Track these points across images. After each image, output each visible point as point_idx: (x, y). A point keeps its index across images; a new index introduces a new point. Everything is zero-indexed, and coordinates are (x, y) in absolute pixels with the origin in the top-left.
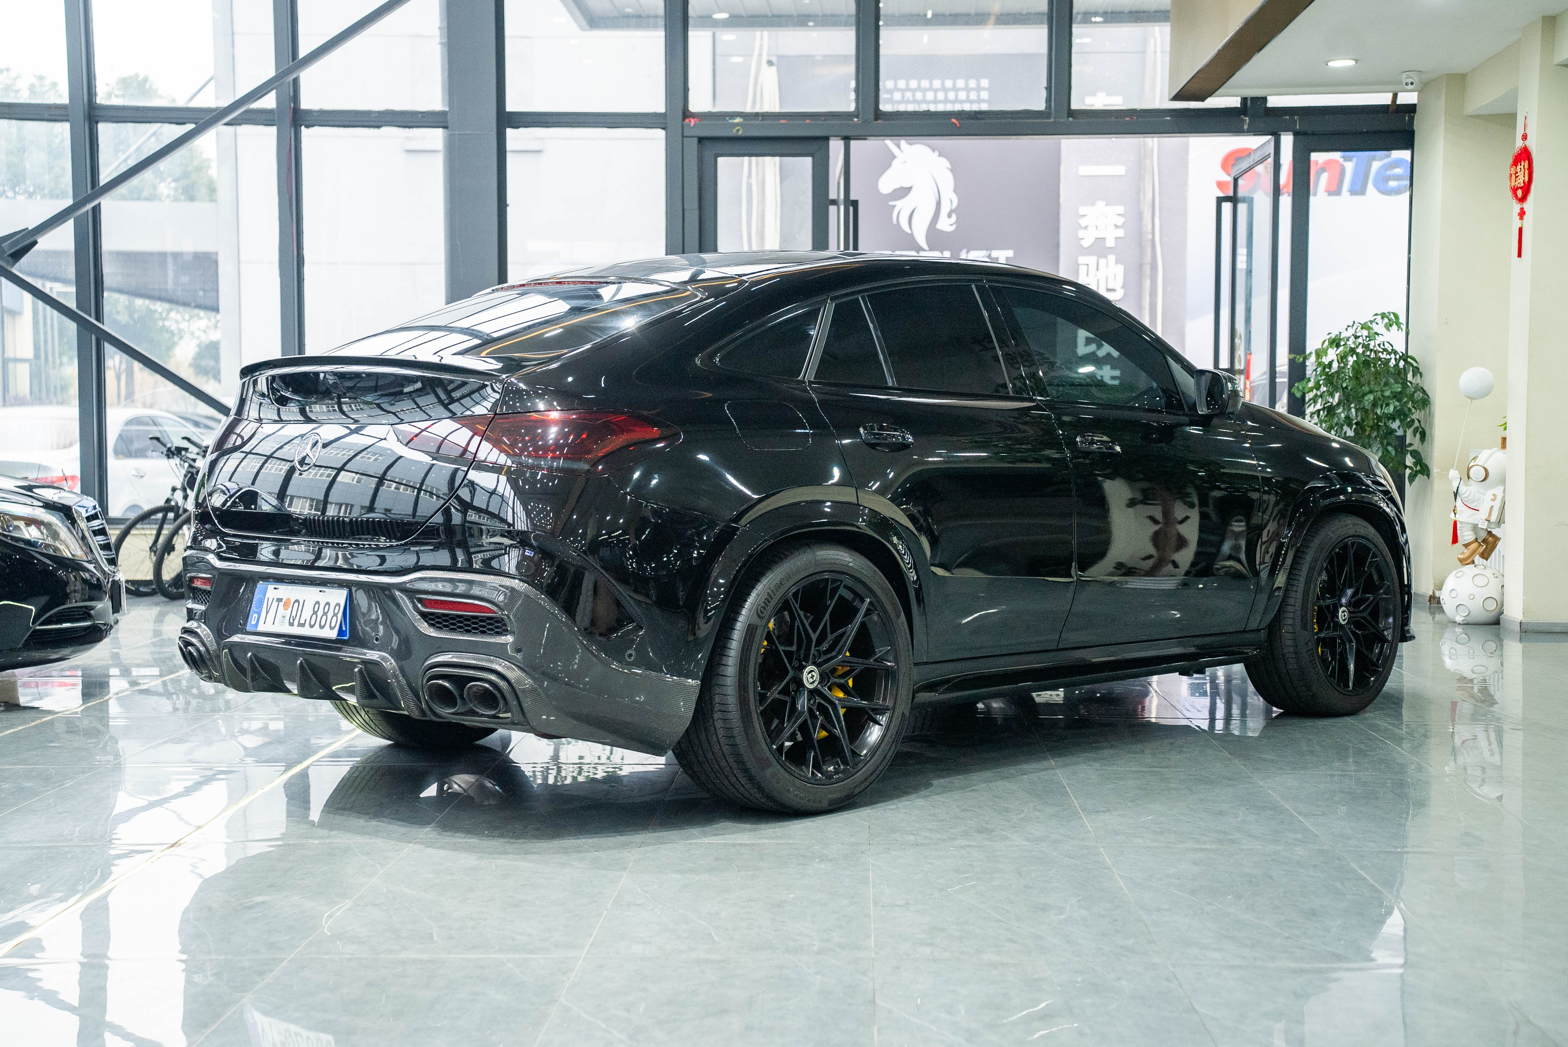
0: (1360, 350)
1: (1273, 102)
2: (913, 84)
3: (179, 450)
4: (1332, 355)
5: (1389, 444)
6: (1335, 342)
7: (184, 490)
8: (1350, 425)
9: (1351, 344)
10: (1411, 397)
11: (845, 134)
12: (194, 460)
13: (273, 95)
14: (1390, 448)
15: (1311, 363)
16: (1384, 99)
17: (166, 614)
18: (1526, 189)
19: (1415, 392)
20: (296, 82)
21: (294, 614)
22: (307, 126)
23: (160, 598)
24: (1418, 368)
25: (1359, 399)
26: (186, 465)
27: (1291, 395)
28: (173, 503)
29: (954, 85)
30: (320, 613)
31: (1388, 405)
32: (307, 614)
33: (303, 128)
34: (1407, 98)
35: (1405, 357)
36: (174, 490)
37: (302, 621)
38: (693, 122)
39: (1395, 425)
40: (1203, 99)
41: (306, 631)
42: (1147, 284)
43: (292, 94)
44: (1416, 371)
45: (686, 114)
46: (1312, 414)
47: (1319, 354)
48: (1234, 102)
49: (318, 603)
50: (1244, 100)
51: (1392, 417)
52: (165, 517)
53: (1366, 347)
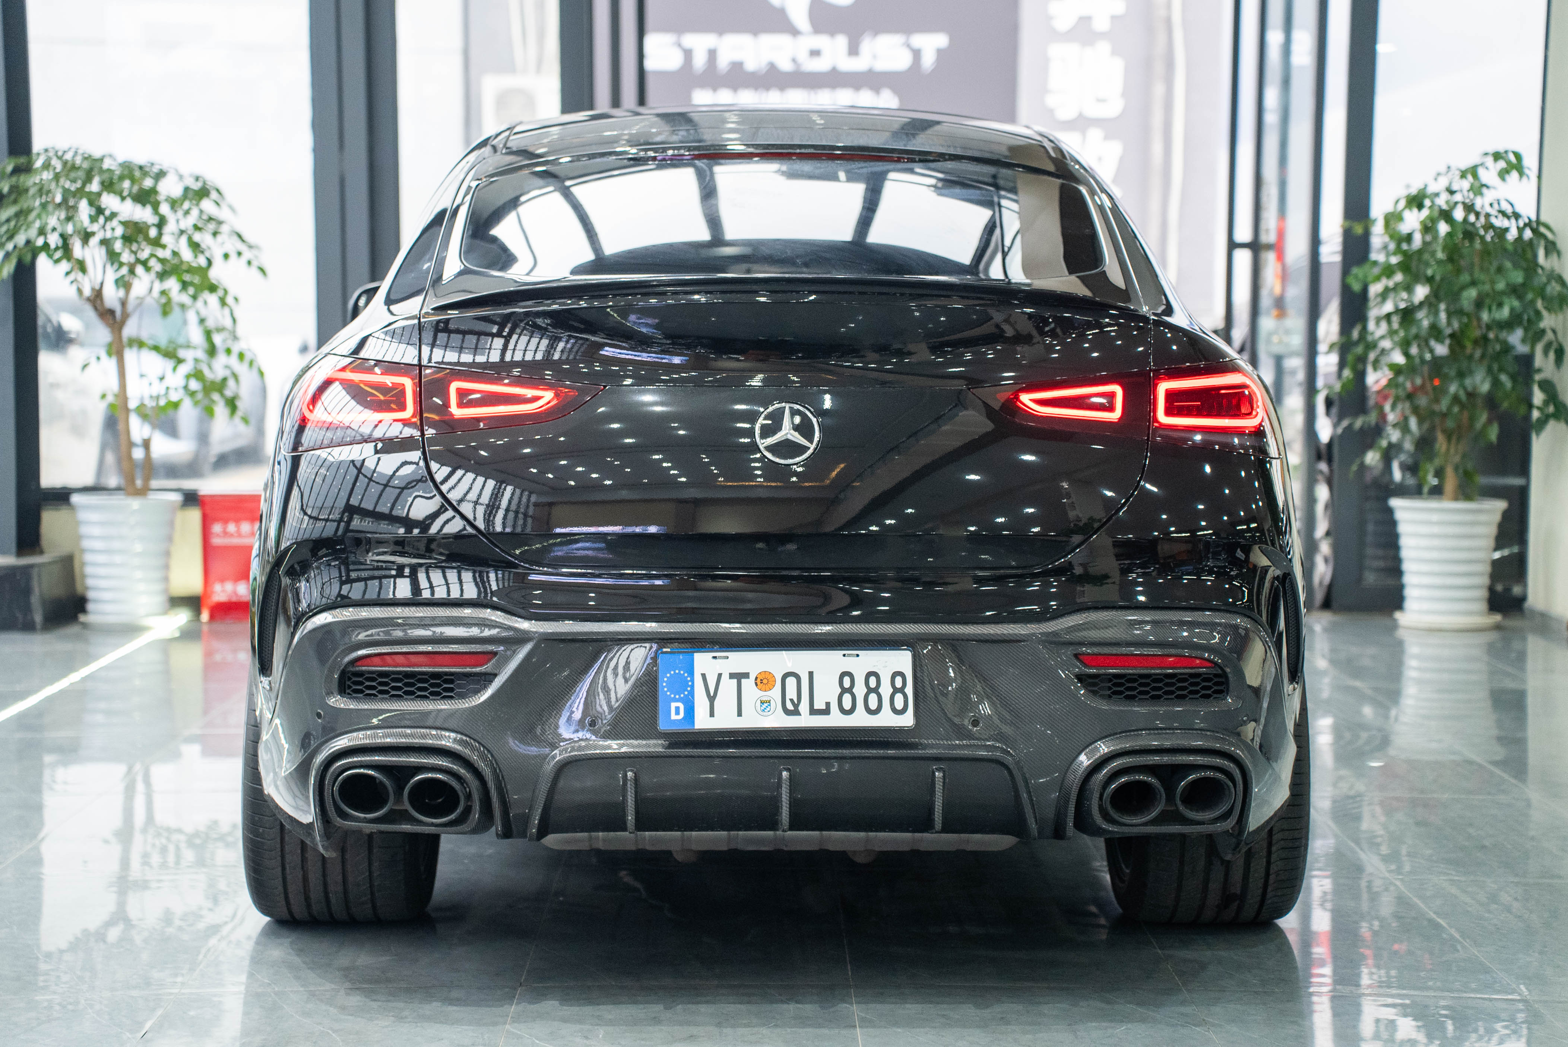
0: (1459, 214)
4: (1412, 221)
5: (1501, 369)
6: (1416, 201)
8: (1439, 338)
9: (1442, 201)
10: (1541, 292)
14: (1504, 378)
15: (1378, 231)
19: (1549, 282)
21: (791, 696)
24: (1553, 244)
25: (1454, 296)
27: (1346, 289)
30: (861, 691)
31: (1500, 305)
32: (828, 697)
35: (1535, 226)
37: (819, 705)
39: (1515, 338)
41: (836, 722)
42: (1159, 89)
44: (1552, 248)
46: (1378, 320)
47: (1393, 218)
51: (1509, 325)
53: (1469, 208)
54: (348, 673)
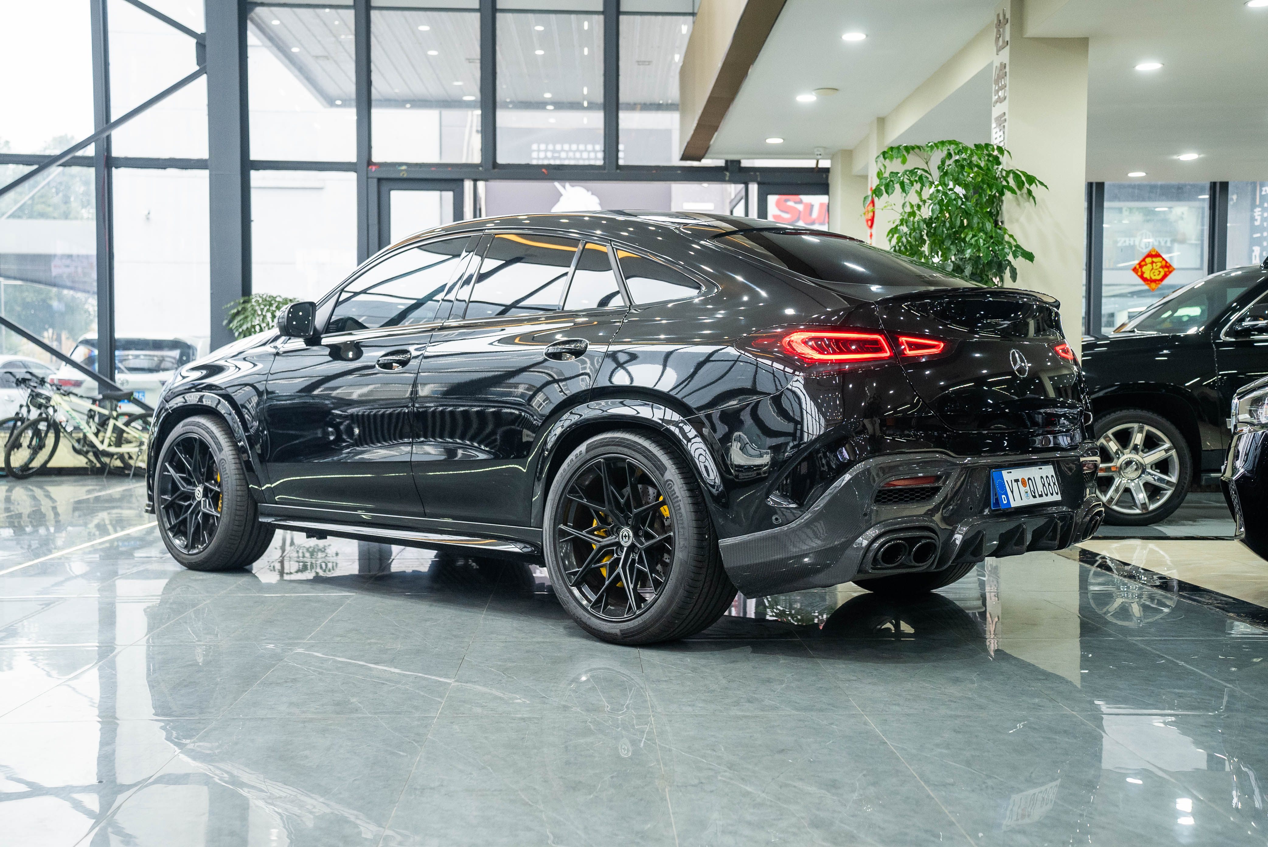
1: (745, 163)
2: (574, 147)
3: (24, 381)
7: (28, 406)
11: (475, 177)
12: (35, 387)
13: (93, 145)
16: (810, 163)
17: (14, 487)
18: (872, 220)
20: (108, 138)
22: (116, 168)
23: (11, 478)
26: (29, 391)
28: (20, 416)
29: (594, 148)
30: (1047, 485)
33: (113, 169)
34: (825, 163)
36: (21, 406)
38: (374, 168)
40: (699, 159)
43: (105, 146)
45: (370, 163)
48: (721, 163)
50: (727, 161)
52: (15, 425)
54: (880, 491)
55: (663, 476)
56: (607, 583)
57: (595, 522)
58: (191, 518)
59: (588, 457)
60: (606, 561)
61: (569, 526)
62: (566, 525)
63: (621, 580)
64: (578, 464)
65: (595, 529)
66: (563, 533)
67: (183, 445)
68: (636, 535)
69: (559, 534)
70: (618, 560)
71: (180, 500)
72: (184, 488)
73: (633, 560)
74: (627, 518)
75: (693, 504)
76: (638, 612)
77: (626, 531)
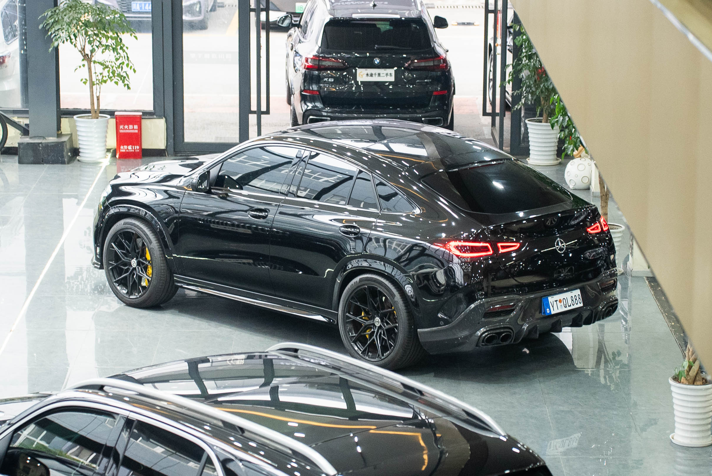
21: (565, 303)
30: (574, 300)
32: (570, 302)
37: (569, 305)
41: (572, 307)
49: (572, 297)
54: (486, 313)
55: (394, 299)
56: (369, 342)
57: (363, 313)
58: (130, 277)
59: (360, 284)
60: (368, 332)
61: (351, 314)
62: (349, 313)
63: (375, 341)
64: (355, 287)
65: (363, 317)
66: (348, 318)
67: (124, 235)
68: (382, 321)
69: (345, 318)
70: (374, 332)
71: (121, 265)
72: (124, 259)
73: (381, 333)
74: (378, 313)
75: (407, 312)
76: (382, 358)
77: (377, 319)
